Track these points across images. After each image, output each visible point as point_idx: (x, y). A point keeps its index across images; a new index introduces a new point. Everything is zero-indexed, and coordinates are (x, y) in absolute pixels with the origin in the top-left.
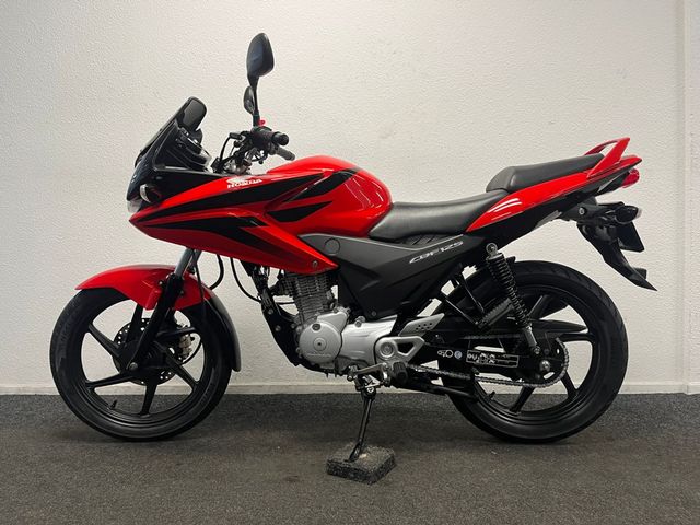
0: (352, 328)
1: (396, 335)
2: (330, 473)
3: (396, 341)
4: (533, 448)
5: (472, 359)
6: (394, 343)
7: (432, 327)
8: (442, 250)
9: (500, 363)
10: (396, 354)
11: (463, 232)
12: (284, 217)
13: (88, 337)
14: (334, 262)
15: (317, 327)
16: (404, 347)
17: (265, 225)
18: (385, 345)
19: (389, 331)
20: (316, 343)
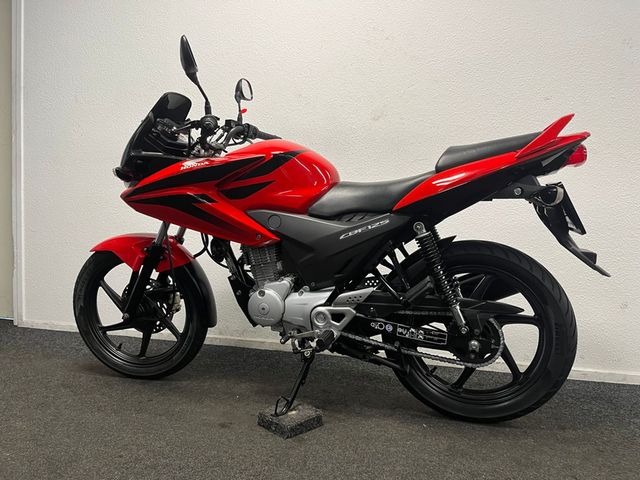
0: (295, 297)
1: (330, 305)
2: (259, 424)
3: (329, 310)
4: (467, 426)
5: (401, 333)
6: (327, 313)
7: (362, 299)
8: (370, 227)
9: (429, 339)
10: (329, 323)
11: (390, 211)
12: (233, 195)
13: (101, 291)
14: (277, 236)
15: (262, 293)
16: (337, 317)
17: (214, 201)
18: (320, 313)
19: (323, 302)
20: (261, 307)
